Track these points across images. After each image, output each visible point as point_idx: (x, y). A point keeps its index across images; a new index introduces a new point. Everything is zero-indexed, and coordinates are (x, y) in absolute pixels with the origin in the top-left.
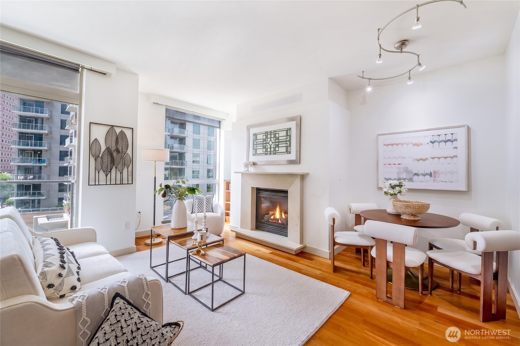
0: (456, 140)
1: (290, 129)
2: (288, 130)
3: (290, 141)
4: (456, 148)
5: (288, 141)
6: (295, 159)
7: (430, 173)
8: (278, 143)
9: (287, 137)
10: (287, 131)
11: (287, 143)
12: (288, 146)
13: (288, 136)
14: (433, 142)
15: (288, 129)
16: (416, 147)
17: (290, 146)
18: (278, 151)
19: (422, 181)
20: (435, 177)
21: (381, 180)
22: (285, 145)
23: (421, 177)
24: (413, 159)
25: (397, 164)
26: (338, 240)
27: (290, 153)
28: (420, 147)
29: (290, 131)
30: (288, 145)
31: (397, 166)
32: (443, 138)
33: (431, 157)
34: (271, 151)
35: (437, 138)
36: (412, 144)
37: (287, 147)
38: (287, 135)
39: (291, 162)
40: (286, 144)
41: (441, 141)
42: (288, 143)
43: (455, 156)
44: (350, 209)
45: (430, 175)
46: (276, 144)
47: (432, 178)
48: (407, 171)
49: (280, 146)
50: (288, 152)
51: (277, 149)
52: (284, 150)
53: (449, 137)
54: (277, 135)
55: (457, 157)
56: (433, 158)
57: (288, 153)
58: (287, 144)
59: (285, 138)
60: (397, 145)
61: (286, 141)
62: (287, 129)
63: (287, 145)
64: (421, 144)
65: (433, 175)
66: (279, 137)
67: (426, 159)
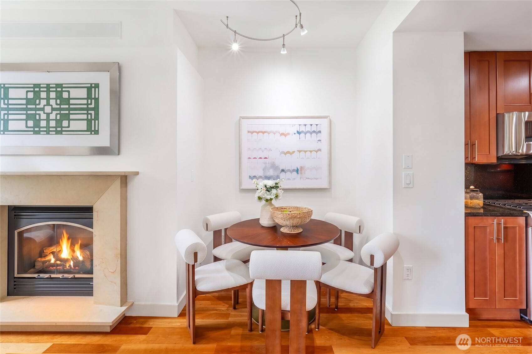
0: (320, 132)
1: (97, 86)
2: (92, 88)
3: (96, 109)
4: (320, 140)
5: (92, 109)
6: (109, 145)
7: (296, 169)
8: (67, 112)
9: (89, 101)
10: (89, 89)
11: (89, 112)
12: (91, 119)
13: (91, 99)
14: (299, 133)
15: (91, 84)
16: (283, 136)
17: (97, 118)
18: (69, 127)
19: (289, 179)
20: (301, 173)
21: (245, 178)
22: (85, 117)
23: (288, 174)
24: (280, 151)
25: (263, 157)
26: (201, 287)
27: (97, 132)
28: (288, 137)
29: (97, 89)
30: (93, 118)
31: (263, 160)
32: (308, 128)
33: (298, 150)
34: (48, 126)
35: (303, 129)
36: (279, 133)
37: (89, 122)
38: (89, 97)
39: (101, 151)
40: (88, 114)
41: (308, 132)
42: (93, 112)
43: (320, 150)
44: (207, 224)
45: (297, 171)
46: (62, 112)
47: (299, 176)
48: (274, 166)
49: (72, 117)
50: (92, 130)
51: (65, 123)
52: (83, 125)
53: (314, 128)
54: (65, 95)
55: (321, 151)
56: (300, 151)
57: (93, 133)
58: (89, 116)
59: (85, 102)
60: (263, 133)
61: (88, 109)
62: (89, 85)
63: (89, 118)
64: (288, 134)
65: (299, 172)
66: (69, 99)
67: (294, 152)
